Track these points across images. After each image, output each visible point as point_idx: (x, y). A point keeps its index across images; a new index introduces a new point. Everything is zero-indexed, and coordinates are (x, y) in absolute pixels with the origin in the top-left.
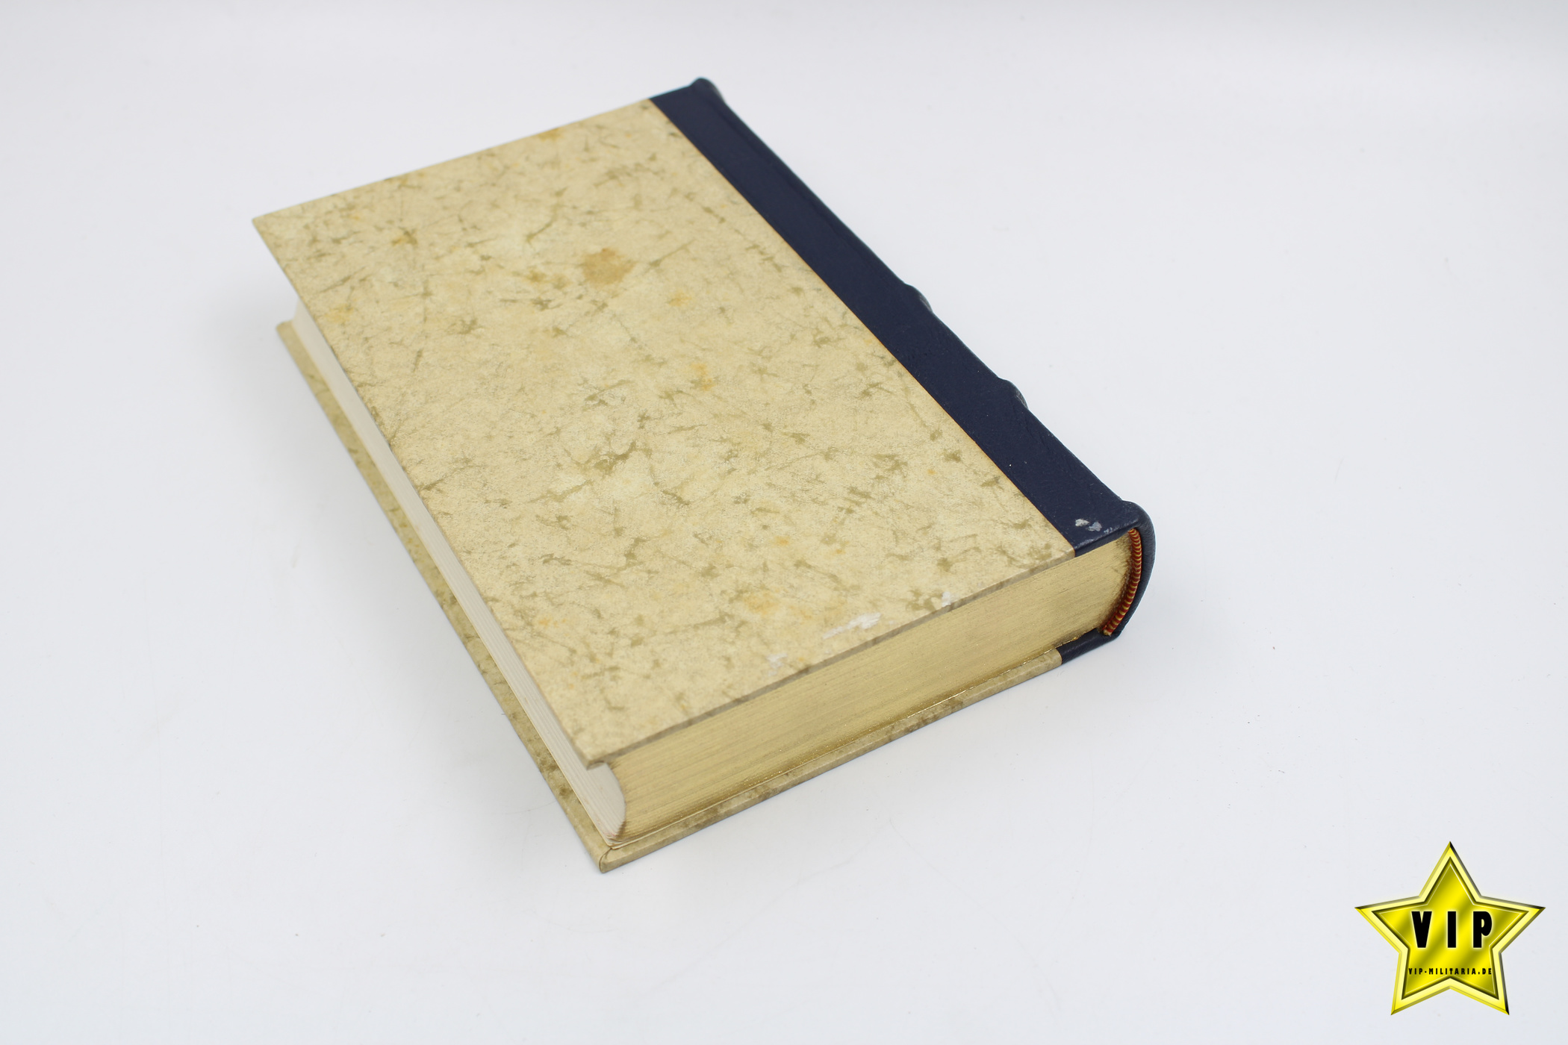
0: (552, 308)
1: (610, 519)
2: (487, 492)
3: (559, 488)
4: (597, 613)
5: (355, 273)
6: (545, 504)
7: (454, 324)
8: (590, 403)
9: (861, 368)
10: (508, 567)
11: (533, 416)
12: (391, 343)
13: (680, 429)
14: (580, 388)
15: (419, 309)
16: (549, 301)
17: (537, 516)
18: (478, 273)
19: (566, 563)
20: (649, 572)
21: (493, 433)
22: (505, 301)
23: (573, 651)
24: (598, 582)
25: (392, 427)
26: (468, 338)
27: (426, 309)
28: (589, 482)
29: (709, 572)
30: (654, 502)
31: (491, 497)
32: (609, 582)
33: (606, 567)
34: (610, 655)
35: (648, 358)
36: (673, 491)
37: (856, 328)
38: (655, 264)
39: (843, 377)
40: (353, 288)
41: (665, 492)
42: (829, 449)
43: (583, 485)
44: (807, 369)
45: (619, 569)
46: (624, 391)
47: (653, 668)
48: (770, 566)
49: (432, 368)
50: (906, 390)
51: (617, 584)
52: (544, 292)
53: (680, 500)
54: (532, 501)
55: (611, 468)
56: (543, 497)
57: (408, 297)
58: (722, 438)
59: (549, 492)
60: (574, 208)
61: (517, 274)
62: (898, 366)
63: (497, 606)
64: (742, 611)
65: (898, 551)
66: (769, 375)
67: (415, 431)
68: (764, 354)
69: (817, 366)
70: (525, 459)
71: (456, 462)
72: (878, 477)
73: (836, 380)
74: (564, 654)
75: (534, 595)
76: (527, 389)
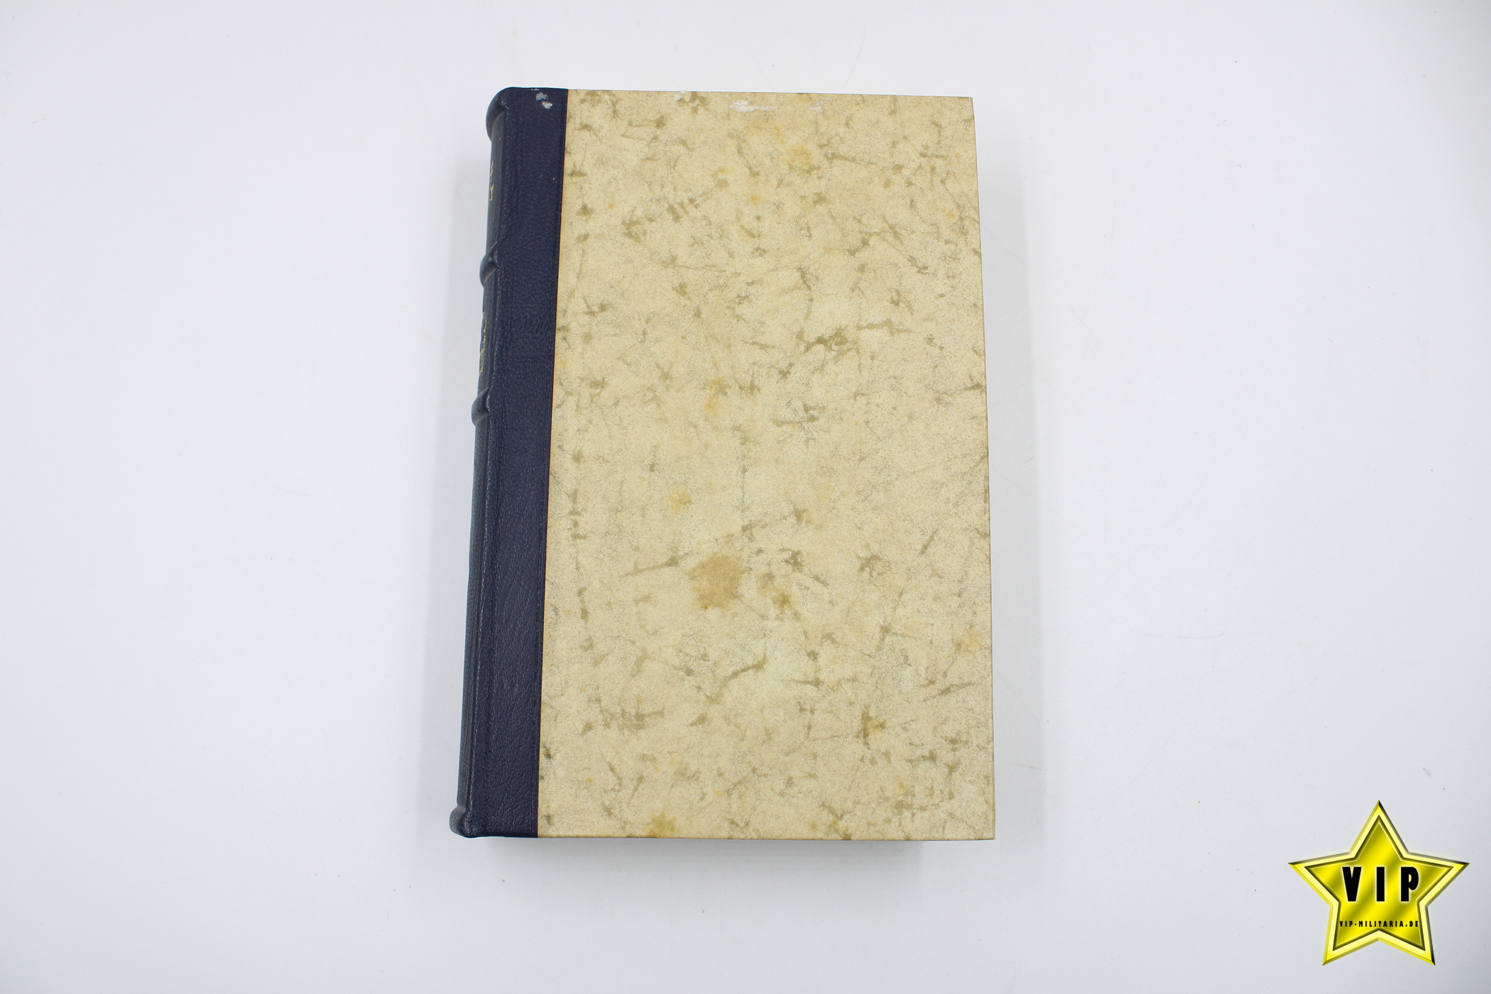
0: (790, 550)
1: (862, 284)
2: (937, 359)
3: (882, 334)
4: (912, 204)
5: (934, 697)
6: (901, 323)
7: (879, 574)
8: (816, 413)
9: (587, 338)
10: (954, 277)
11: (867, 423)
12: (941, 577)
13: (763, 347)
14: (815, 435)
15: (901, 611)
16: (787, 561)
17: (912, 314)
18: (829, 637)
19: (912, 260)
20: (860, 221)
21: (906, 419)
22: (824, 584)
23: (943, 182)
24: (899, 231)
25: (980, 470)
26: (875, 548)
27: (895, 609)
28: (859, 328)
29: (820, 199)
30: (822, 283)
31: (937, 351)
32: (891, 227)
33: (886, 240)
34: (920, 167)
35: (745, 440)
36: (803, 286)
37: (562, 384)
38: (672, 562)
39: (607, 335)
40: (945, 674)
41: (809, 288)
42: (667, 267)
43: (865, 328)
44: (628, 360)
45: (878, 234)
46: (785, 413)
47: (898, 142)
48: (776, 183)
49: (922, 525)
50: (571, 295)
51: (887, 222)
52: (786, 576)
53: (803, 276)
54: (908, 331)
55: (836, 334)
56: (899, 331)
57: (903, 636)
58: (738, 321)
59: (892, 334)
60: (699, 688)
61: (797, 616)
62: (560, 321)
63: (976, 246)
64: (816, 156)
65: (682, 149)
66: (662, 369)
67: (964, 456)
68: (652, 395)
69: (619, 359)
70: (895, 378)
71: (946, 403)
72: (651, 220)
73: (615, 335)
74: (949, 183)
75: (947, 242)
76: (858, 457)
